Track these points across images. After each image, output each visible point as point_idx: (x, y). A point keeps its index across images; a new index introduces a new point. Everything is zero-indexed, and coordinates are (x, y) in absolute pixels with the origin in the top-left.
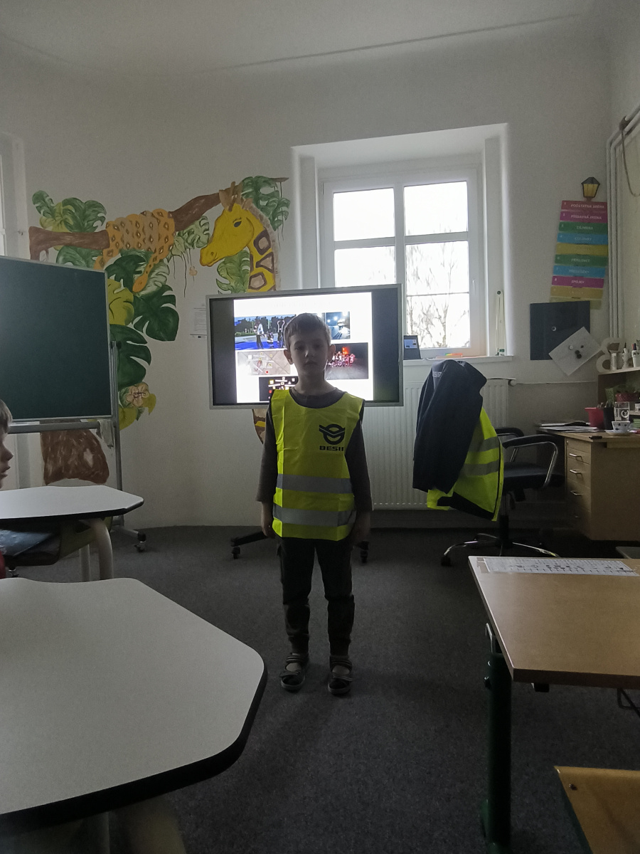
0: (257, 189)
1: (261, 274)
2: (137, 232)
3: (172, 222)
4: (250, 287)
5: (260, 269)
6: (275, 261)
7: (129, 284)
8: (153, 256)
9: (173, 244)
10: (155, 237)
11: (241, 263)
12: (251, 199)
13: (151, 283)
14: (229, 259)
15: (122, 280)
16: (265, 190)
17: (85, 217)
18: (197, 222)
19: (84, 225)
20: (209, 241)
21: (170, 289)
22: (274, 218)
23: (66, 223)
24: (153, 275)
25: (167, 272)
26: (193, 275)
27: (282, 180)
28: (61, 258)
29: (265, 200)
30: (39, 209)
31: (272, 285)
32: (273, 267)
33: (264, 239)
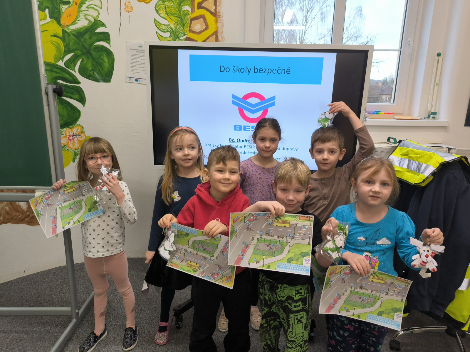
1: (203, 17)
4: (191, 31)
5: (202, 12)
6: (218, 4)
7: (56, 16)
11: (181, 2)
13: (82, 15)
15: (47, 11)
21: (103, 25)
24: (84, 7)
25: (100, 5)
26: (129, 12)
31: (214, 30)
32: (216, 10)
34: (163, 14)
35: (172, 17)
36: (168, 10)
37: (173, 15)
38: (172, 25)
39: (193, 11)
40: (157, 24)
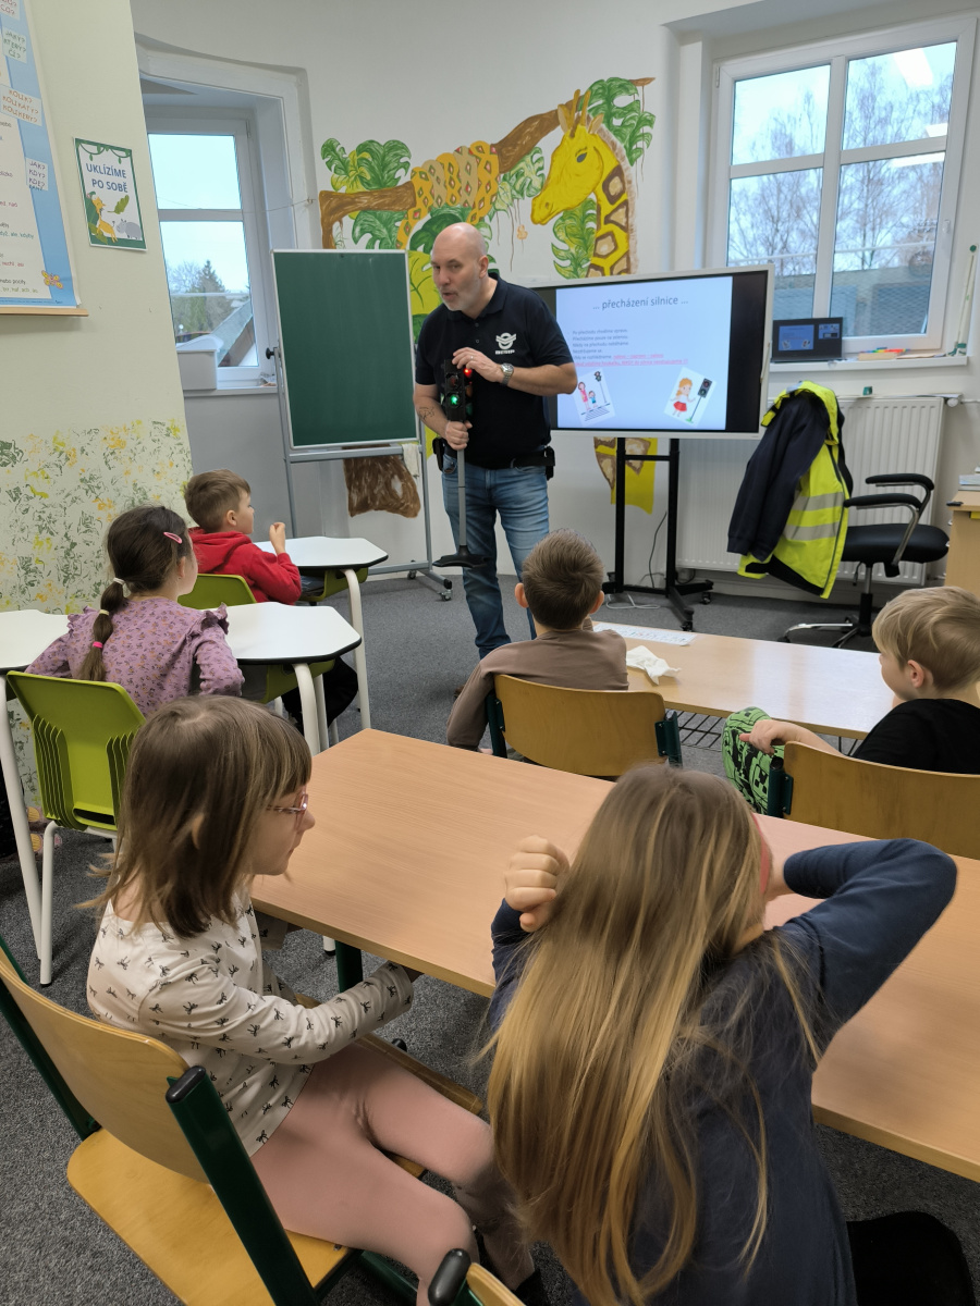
0: (609, 100)
1: (611, 234)
2: (451, 179)
3: (495, 160)
4: (596, 255)
5: (610, 227)
6: (630, 214)
8: (472, 213)
9: (497, 194)
10: (474, 185)
11: (585, 218)
16: (622, 101)
17: (384, 166)
18: (528, 158)
19: (383, 178)
22: (631, 146)
23: (362, 178)
25: (489, 235)
26: (522, 239)
27: (645, 81)
28: (358, 229)
29: (620, 117)
30: (329, 164)
31: (625, 250)
32: (627, 222)
33: (616, 180)
34: (562, 235)
35: (573, 239)
36: (569, 230)
37: (574, 236)
38: (573, 251)
39: (599, 227)
40: (555, 250)
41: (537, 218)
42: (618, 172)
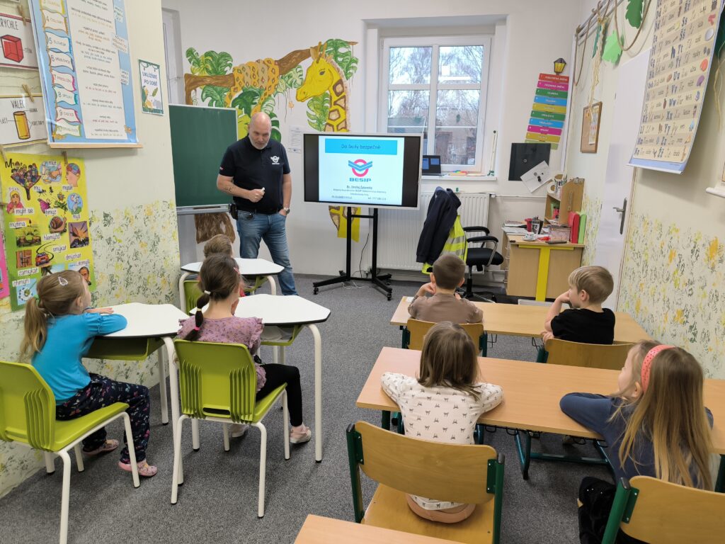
0: (336, 49)
1: (337, 110)
2: (254, 75)
3: (277, 68)
4: (329, 119)
5: (337, 107)
6: (346, 102)
7: (248, 112)
8: (265, 92)
9: (278, 84)
10: (266, 79)
11: (324, 101)
12: (332, 56)
14: (315, 98)
15: (243, 109)
16: (342, 50)
17: (219, 64)
18: (294, 70)
19: (218, 70)
20: (302, 84)
21: (275, 116)
22: (347, 71)
23: (207, 69)
24: (264, 106)
26: (291, 107)
27: (353, 43)
28: (204, 94)
29: (341, 57)
30: (190, 61)
31: (344, 119)
32: (345, 106)
33: (340, 86)
34: (313, 108)
35: (318, 110)
36: (315, 106)
38: (318, 116)
39: (331, 106)
40: (308, 114)
41: (299, 98)
42: (340, 82)
